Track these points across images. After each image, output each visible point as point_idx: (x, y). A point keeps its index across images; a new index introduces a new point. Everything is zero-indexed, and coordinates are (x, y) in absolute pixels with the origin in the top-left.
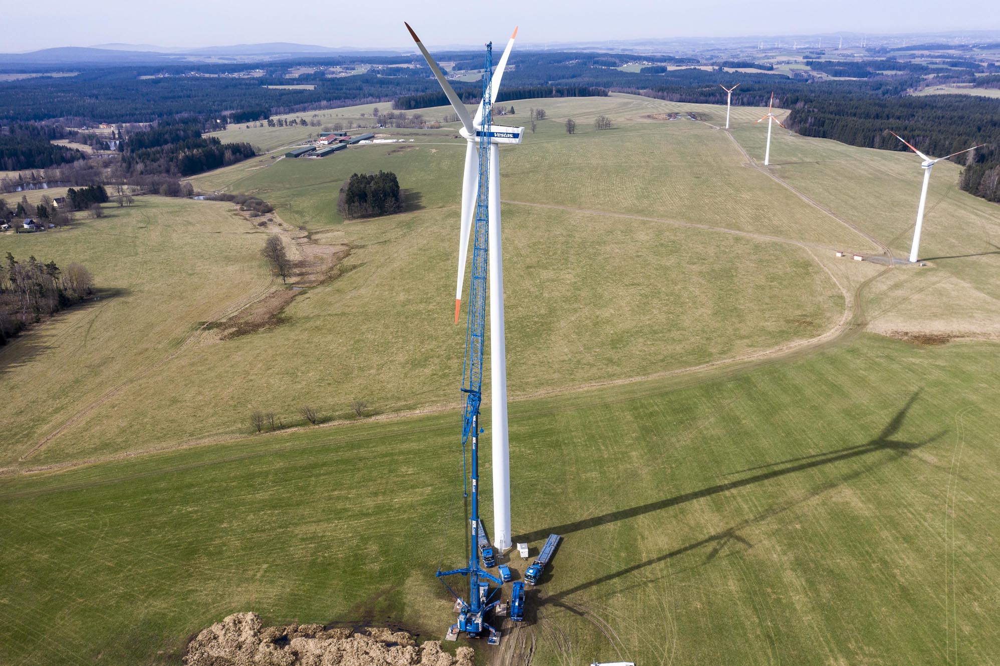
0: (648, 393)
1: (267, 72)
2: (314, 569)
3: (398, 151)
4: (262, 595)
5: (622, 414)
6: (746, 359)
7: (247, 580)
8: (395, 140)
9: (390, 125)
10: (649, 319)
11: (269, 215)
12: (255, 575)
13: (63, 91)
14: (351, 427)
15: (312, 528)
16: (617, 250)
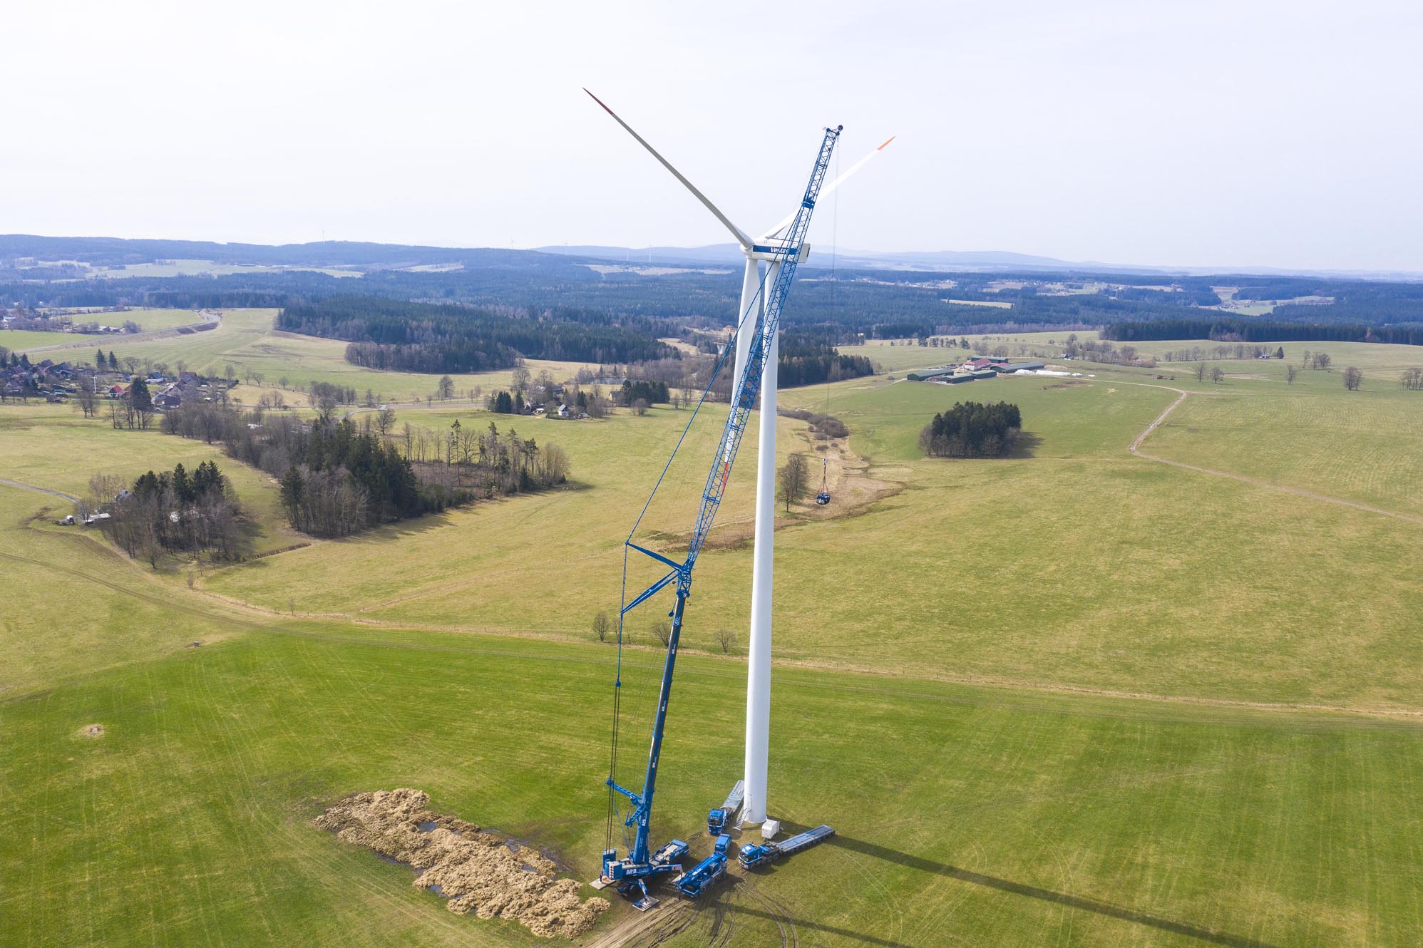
0: (1146, 715)
1: (960, 283)
2: (524, 777)
3: (1062, 386)
4: (451, 782)
5: (1076, 730)
6: (1364, 712)
7: (450, 764)
8: (1066, 374)
9: (1080, 358)
10: (1247, 633)
11: (838, 440)
12: (461, 763)
13: (704, 289)
14: (707, 660)
15: (561, 740)
16: (1287, 543)
